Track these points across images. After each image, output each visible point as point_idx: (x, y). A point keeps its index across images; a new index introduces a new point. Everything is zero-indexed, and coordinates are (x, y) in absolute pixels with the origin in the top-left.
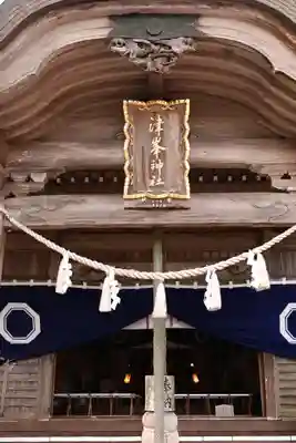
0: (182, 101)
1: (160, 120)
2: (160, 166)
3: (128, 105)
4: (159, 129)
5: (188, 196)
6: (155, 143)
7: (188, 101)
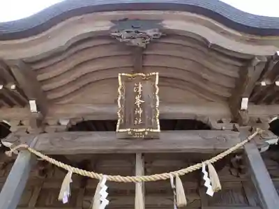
0: (154, 73)
1: (140, 85)
2: (140, 112)
3: (121, 76)
4: (140, 90)
5: (159, 130)
6: (138, 98)
7: (157, 73)
